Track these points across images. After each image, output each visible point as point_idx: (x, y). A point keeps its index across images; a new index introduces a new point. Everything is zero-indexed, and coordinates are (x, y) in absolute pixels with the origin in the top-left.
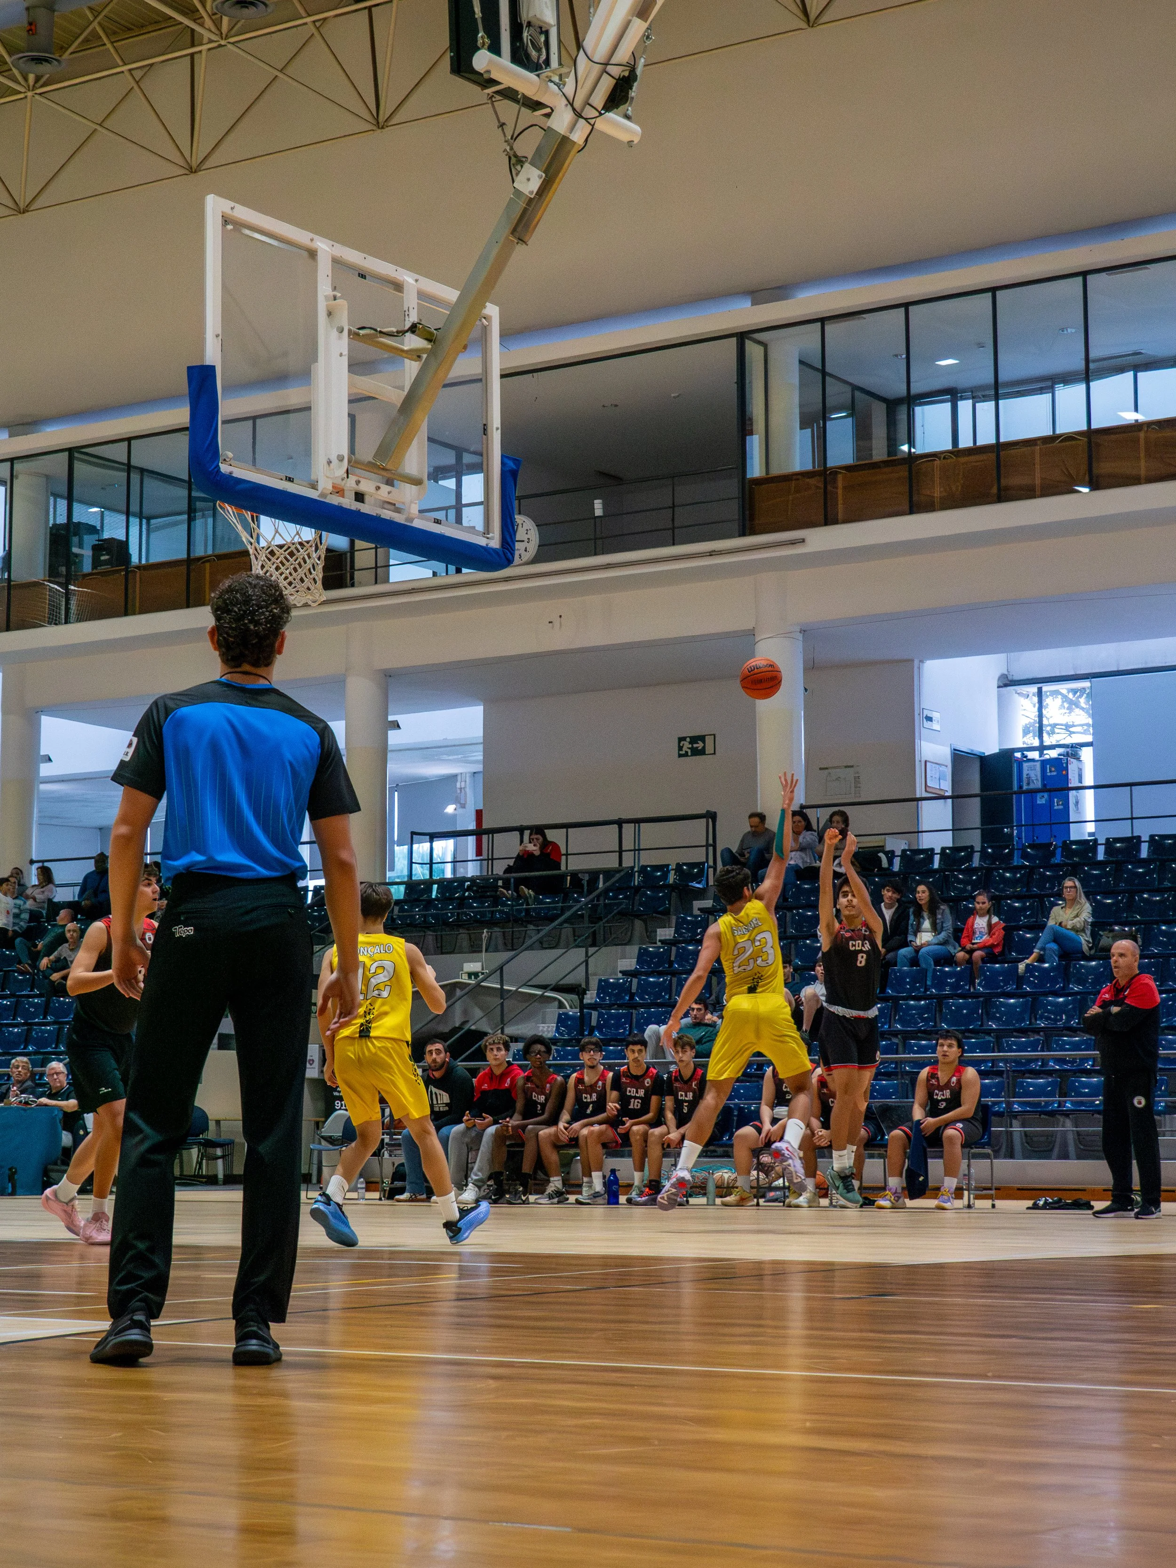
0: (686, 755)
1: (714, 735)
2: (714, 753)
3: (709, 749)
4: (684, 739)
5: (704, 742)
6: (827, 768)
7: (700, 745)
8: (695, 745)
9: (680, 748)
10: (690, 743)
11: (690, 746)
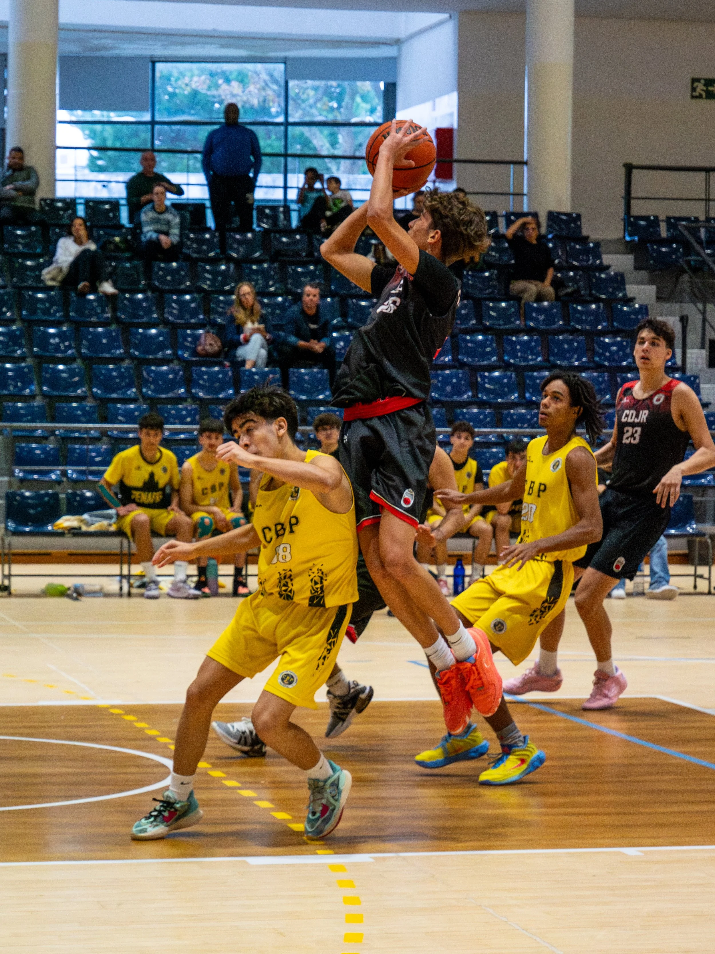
4: (698, 80)
8: (711, 88)
9: (694, 89)
10: (704, 85)
11: (705, 88)
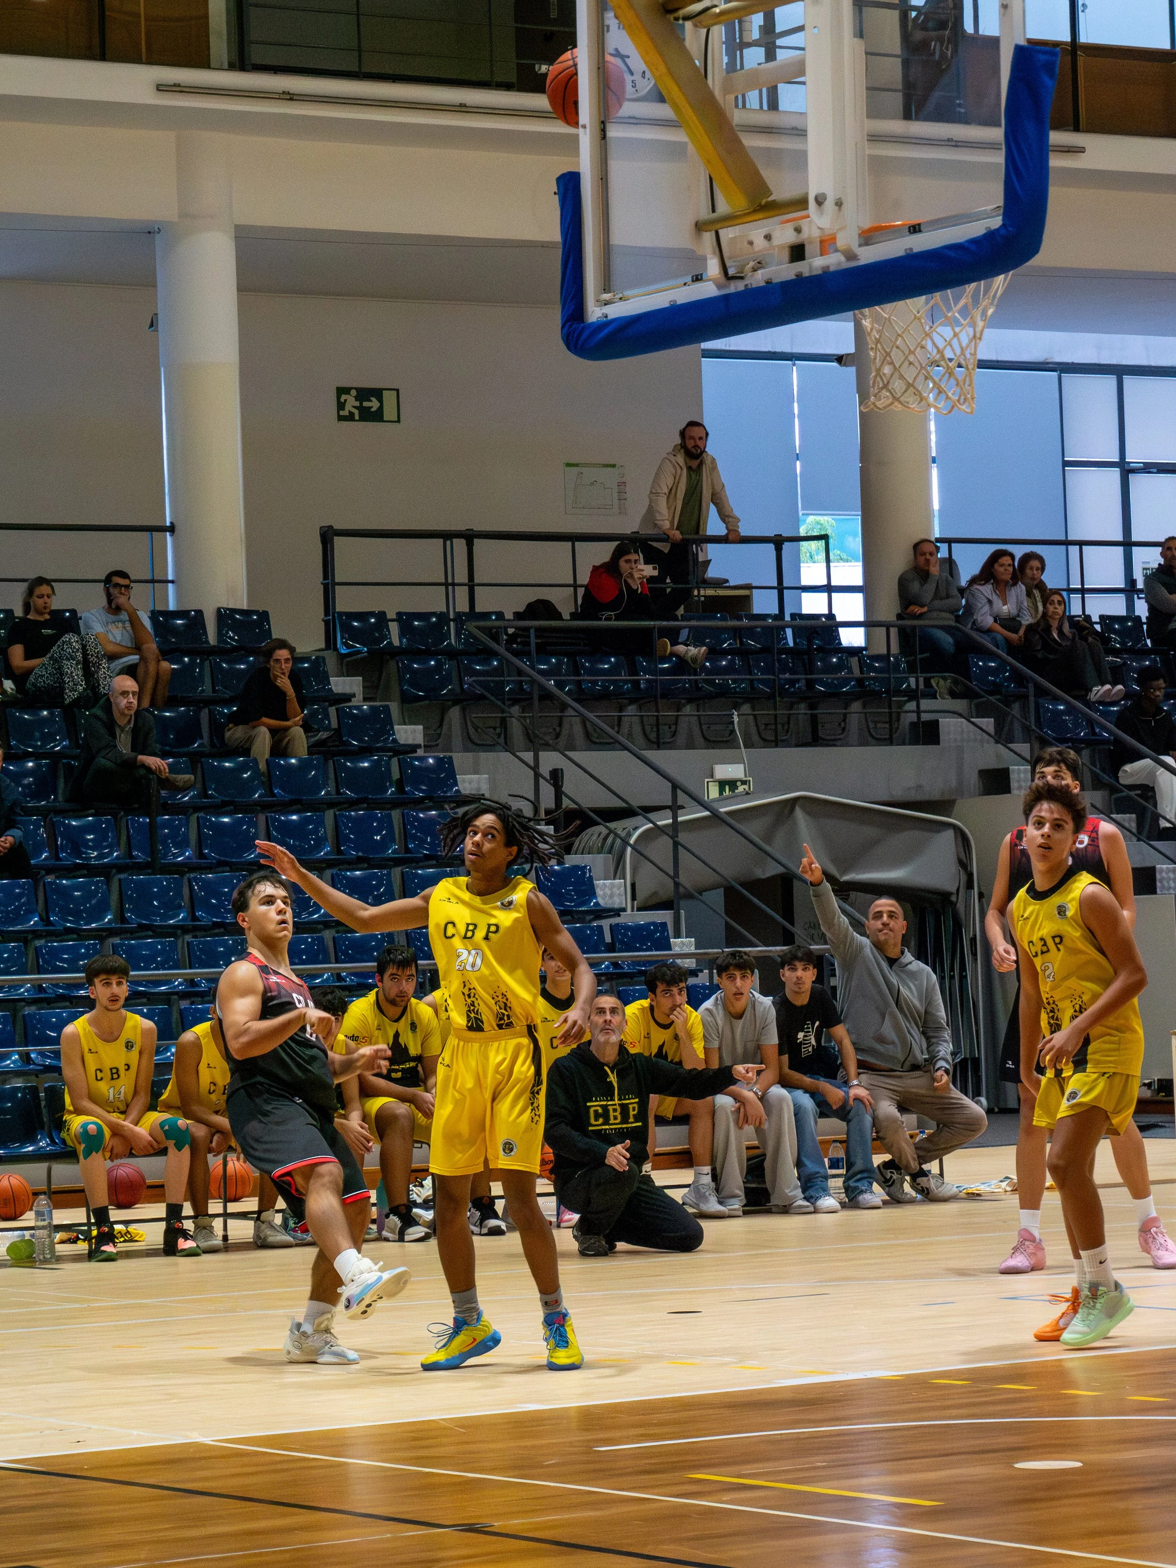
0: (350, 418)
1: (398, 390)
2: (399, 421)
3: (389, 412)
4: (346, 391)
5: (380, 400)
6: (577, 465)
7: (374, 404)
8: (365, 404)
9: (341, 406)
10: (357, 399)
11: (357, 404)
